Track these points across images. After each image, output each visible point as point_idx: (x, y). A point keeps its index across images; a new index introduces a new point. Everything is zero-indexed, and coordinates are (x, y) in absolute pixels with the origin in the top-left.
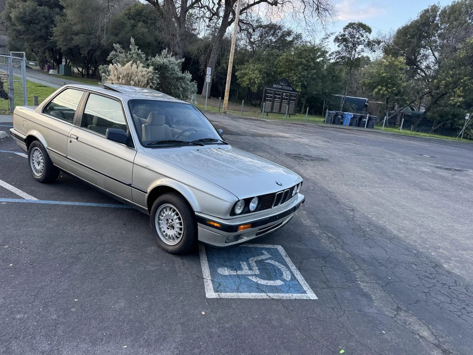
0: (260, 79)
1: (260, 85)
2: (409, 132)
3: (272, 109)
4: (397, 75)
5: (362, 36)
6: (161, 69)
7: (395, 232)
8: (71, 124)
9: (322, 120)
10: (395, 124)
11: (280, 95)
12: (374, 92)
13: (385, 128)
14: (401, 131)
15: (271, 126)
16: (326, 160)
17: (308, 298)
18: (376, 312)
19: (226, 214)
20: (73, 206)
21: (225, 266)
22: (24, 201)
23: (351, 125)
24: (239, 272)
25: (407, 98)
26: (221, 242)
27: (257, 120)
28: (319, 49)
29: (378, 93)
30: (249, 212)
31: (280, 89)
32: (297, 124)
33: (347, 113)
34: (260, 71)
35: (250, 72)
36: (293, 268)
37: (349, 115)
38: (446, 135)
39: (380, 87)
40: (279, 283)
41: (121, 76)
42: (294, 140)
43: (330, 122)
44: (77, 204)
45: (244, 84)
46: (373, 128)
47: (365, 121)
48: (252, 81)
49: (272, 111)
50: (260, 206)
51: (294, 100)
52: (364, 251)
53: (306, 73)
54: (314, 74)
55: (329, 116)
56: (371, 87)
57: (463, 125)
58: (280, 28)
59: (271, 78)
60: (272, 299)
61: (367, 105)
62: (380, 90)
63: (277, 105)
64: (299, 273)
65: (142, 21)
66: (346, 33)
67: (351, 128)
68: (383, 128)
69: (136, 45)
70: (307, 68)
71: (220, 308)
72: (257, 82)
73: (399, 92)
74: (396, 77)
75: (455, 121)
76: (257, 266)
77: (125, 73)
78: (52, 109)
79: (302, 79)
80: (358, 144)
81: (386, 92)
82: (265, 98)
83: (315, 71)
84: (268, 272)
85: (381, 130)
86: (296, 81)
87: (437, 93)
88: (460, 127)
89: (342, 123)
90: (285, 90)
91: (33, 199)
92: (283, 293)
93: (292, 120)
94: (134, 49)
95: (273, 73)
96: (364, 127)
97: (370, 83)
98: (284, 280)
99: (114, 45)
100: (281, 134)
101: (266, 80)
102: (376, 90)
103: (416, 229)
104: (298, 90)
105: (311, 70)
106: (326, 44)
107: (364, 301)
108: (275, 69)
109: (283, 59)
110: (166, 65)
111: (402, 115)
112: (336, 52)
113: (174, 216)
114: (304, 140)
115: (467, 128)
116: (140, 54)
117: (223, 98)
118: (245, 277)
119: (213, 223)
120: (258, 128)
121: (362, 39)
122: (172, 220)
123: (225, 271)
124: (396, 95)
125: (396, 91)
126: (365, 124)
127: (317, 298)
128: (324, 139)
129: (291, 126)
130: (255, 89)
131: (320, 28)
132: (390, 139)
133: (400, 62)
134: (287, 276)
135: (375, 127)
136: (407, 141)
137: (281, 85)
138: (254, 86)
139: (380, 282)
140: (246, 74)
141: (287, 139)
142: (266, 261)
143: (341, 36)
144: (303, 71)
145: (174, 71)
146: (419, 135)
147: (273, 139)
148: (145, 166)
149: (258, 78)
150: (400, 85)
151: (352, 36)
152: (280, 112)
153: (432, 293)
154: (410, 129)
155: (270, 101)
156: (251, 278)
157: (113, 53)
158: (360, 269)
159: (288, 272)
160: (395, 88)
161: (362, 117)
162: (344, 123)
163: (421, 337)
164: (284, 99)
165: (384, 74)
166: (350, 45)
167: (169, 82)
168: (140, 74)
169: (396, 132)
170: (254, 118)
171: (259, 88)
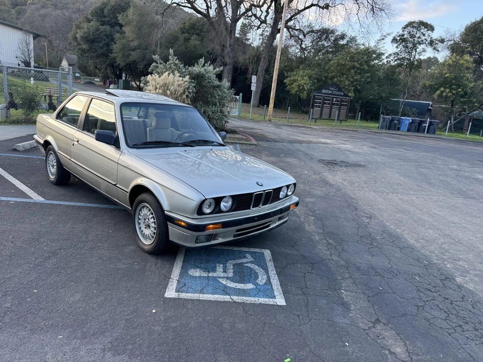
0: (309, 85)
1: (310, 91)
2: (478, 137)
3: (321, 114)
4: (462, 75)
5: (424, 35)
6: (198, 79)
7: (412, 241)
8: (76, 128)
9: (377, 125)
10: (462, 129)
11: (330, 100)
12: (436, 94)
13: (449, 134)
14: (468, 136)
15: (316, 133)
16: (364, 166)
17: (275, 304)
18: (348, 322)
19: (192, 214)
20: (73, 206)
21: (198, 267)
22: (31, 201)
23: (408, 130)
24: (211, 274)
25: (475, 100)
26: (191, 242)
27: (303, 127)
28: (374, 52)
29: (440, 96)
30: (221, 211)
31: (329, 94)
32: (347, 130)
33: (404, 118)
34: (310, 77)
35: (299, 79)
36: (273, 273)
37: (407, 120)
39: (442, 89)
40: (250, 286)
41: (158, 86)
42: (336, 146)
43: (385, 128)
44: (79, 204)
45: (293, 92)
46: (434, 133)
47: (425, 126)
48: (301, 88)
49: (320, 118)
50: (234, 207)
51: (346, 105)
52: (363, 259)
53: (359, 77)
54: (368, 77)
55: (384, 121)
56: (433, 89)
58: (333, 32)
59: (321, 83)
60: (235, 302)
61: (431, 109)
62: (442, 92)
63: (326, 111)
64: (277, 277)
65: (196, 34)
66: (406, 33)
67: (409, 133)
68: (446, 133)
69: (175, 55)
70: (361, 71)
71: (174, 307)
72: (306, 88)
73: (466, 93)
74: (462, 77)
76: (233, 269)
77: (162, 83)
78: (65, 115)
79: (355, 83)
80: (409, 150)
81: (450, 94)
82: (313, 104)
83: (370, 75)
84: (243, 275)
85: (445, 136)
86: (348, 85)
89: (399, 129)
90: (336, 95)
91: (39, 199)
92: (249, 297)
93: (343, 126)
94: (173, 59)
95: (324, 78)
96: (424, 132)
97: (432, 85)
98: (256, 284)
99: (153, 56)
100: (323, 140)
101: (316, 86)
102: (438, 92)
103: (439, 239)
104: (350, 94)
105: (365, 73)
106: (382, 45)
107: (339, 310)
108: (326, 74)
109: (334, 64)
110: (203, 74)
111: (470, 119)
112: (394, 54)
113: (149, 215)
114: (348, 146)
116: (177, 64)
117: (268, 106)
118: (215, 279)
119: (180, 223)
120: (299, 135)
121: (423, 38)
122: (148, 219)
123: (196, 273)
124: (462, 97)
125: (462, 93)
126: (425, 129)
127: (285, 304)
128: (372, 145)
129: (339, 132)
130: (304, 95)
131: (374, 29)
132: (452, 145)
133: (466, 60)
134: (262, 280)
135: (437, 132)
136: (471, 147)
137: (331, 90)
138: (303, 93)
139: (367, 292)
140: (295, 81)
141: (327, 146)
142: (246, 265)
143: (400, 36)
144: (356, 75)
145: (211, 79)
147: (312, 145)
148: (126, 166)
149: (307, 85)
150: (466, 86)
151: (413, 36)
152: (330, 118)
153: (427, 308)
154: (479, 135)
155: (319, 107)
156: (221, 280)
157: (154, 64)
158: (351, 277)
159: (265, 277)
160: (460, 90)
161: (421, 123)
162: (402, 129)
163: (391, 353)
164: (334, 104)
165: (447, 75)
166: (410, 45)
167: (206, 91)
168: (176, 83)
169: (462, 138)
170: (300, 125)
171: (308, 95)
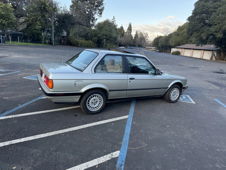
8: (124, 74)
14: (19, 43)
20: (136, 110)
38: (35, 43)
44: (132, 109)
47: (1, 39)
57: (42, 38)
75: (38, 36)
85: (10, 43)
87: (29, 24)
88: (42, 39)
91: (127, 116)
96: (1, 43)
115: (44, 40)
126: (1, 41)
146: (28, 44)
